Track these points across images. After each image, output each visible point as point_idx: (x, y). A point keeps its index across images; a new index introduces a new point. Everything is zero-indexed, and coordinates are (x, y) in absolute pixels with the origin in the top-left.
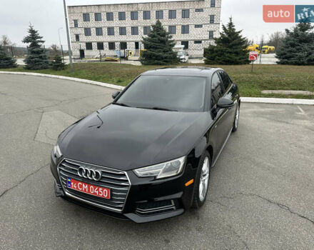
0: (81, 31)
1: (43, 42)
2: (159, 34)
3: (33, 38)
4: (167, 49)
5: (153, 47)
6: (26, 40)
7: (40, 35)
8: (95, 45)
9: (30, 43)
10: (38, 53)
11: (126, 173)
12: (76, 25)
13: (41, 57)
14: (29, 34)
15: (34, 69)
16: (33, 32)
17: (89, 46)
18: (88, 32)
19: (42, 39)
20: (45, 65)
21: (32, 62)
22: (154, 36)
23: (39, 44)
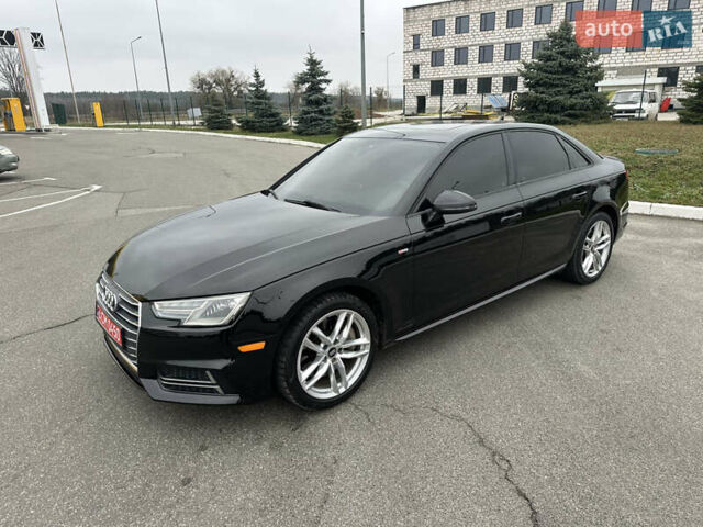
0: (424, 58)
1: (328, 82)
2: (562, 53)
3: (313, 74)
4: (577, 86)
5: (545, 84)
6: (301, 80)
7: (324, 70)
8: (448, 86)
9: (307, 85)
10: (318, 103)
11: (140, 305)
12: (416, 46)
13: (321, 112)
14: (306, 69)
15: (308, 135)
16: (313, 63)
17: (437, 87)
18: (437, 58)
19: (327, 77)
20: (325, 126)
21: (306, 121)
22: (549, 58)
23: (323, 85)
